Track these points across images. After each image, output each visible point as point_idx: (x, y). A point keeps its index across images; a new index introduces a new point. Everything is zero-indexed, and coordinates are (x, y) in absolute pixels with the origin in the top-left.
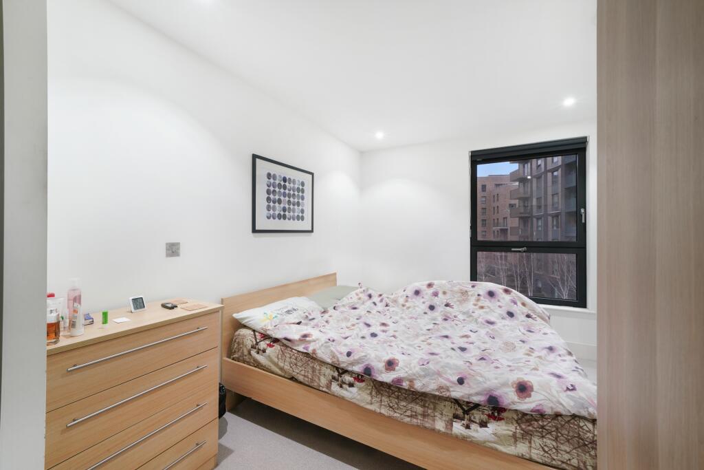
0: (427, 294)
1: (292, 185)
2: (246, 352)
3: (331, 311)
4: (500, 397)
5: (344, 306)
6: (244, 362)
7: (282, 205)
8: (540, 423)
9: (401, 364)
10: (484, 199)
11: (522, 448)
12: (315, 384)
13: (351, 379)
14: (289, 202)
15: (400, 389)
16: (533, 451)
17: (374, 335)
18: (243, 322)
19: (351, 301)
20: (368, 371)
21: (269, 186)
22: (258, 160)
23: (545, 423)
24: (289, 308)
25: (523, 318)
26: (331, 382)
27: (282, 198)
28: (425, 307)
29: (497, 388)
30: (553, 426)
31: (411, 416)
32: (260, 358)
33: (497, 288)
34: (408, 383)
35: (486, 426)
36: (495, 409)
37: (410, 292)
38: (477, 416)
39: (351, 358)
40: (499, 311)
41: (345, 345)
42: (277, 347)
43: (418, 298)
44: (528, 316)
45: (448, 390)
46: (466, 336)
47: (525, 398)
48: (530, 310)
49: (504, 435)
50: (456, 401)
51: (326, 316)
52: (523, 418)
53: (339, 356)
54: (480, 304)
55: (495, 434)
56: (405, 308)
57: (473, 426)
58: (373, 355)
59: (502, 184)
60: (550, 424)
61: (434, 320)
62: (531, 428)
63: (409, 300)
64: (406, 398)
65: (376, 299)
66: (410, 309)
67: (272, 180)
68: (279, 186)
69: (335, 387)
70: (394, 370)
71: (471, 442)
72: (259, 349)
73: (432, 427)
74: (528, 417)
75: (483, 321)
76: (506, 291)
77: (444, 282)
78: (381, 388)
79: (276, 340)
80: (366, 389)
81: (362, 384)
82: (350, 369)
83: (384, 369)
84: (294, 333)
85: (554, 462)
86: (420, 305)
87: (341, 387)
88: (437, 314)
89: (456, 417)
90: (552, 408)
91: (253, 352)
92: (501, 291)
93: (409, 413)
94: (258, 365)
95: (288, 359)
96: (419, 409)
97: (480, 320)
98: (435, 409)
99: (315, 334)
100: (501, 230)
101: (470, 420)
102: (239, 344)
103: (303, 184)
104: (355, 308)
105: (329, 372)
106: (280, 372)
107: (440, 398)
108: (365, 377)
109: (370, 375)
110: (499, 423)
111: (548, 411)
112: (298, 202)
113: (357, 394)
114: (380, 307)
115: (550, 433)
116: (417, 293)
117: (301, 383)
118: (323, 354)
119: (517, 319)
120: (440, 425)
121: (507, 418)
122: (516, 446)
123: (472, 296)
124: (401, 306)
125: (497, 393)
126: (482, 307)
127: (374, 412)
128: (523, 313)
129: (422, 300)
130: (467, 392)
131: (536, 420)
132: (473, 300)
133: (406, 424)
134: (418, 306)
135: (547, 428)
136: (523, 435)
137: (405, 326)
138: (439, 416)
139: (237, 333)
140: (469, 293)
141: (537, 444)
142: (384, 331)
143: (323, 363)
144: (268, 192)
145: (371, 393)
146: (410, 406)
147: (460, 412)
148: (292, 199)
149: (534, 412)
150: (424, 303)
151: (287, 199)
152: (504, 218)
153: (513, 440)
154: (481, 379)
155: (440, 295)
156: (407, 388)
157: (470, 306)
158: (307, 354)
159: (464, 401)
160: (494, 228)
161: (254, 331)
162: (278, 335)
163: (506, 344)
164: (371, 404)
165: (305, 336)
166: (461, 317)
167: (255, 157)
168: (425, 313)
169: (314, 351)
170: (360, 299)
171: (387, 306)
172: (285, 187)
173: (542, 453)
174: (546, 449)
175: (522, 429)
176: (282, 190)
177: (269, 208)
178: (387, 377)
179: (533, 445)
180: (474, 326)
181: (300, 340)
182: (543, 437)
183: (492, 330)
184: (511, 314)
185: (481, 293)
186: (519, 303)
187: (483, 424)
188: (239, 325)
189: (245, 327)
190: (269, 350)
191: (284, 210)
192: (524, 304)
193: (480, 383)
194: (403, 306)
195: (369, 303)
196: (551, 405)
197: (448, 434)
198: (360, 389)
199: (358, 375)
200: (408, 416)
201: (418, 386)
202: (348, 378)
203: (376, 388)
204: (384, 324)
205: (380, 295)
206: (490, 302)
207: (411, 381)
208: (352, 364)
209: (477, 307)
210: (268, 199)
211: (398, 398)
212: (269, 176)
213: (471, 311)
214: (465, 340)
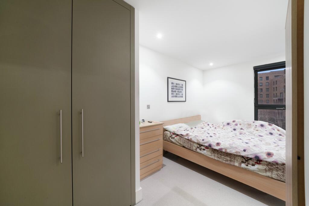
0: (232, 124)
1: (179, 86)
2: (168, 138)
3: (194, 129)
4: (260, 156)
5: (198, 127)
6: (167, 141)
7: (176, 93)
8: (276, 166)
9: (222, 144)
10: (267, 84)
11: (269, 174)
12: (191, 149)
13: (204, 148)
14: (178, 91)
15: (221, 152)
16: (273, 175)
17: (211, 136)
18: (167, 129)
19: (201, 126)
20: (210, 146)
21: (172, 87)
22: (169, 79)
23: (278, 166)
24: (180, 126)
25: (278, 135)
26: (197, 148)
27: (176, 90)
28: (232, 129)
29: (259, 153)
30: (281, 168)
31: (226, 161)
32: (173, 140)
33: (266, 124)
34: (224, 150)
35: (254, 166)
36: (258, 160)
37: (225, 124)
38: (251, 162)
39: (204, 141)
40: (266, 132)
41: (201, 138)
42: (178, 137)
43: (229, 126)
44: (280, 135)
45: (240, 153)
46: (249, 140)
47: (270, 157)
48: (281, 133)
49: (261, 169)
50: (243, 157)
51: (193, 130)
52: (269, 164)
53: (200, 140)
54: (256, 129)
55: (258, 168)
56: (223, 129)
57: (249, 165)
58: (212, 141)
59: (279, 76)
60: (280, 167)
61: (235, 134)
62: (272, 167)
63: (225, 126)
64: (224, 155)
65: (211, 126)
66: (225, 130)
67: (173, 85)
68: (175, 86)
69: (198, 150)
70: (219, 146)
71: (248, 170)
72: (172, 137)
73: (234, 164)
74: (272, 164)
75: (257, 135)
76: (270, 125)
77: (240, 120)
78: (214, 151)
79: (178, 135)
80: (209, 151)
81: (208, 150)
82: (204, 144)
83: (216, 145)
84: (184, 133)
85: (282, 180)
86: (229, 128)
87: (200, 150)
88: (237, 132)
89: (243, 162)
90: (281, 161)
91: (170, 138)
92: (267, 125)
93: (225, 160)
94: (172, 142)
95: (182, 141)
96: (229, 159)
97: (256, 135)
98: (234, 159)
99: (191, 134)
100: (279, 99)
101: (248, 163)
102: (165, 135)
103: (182, 85)
104: (203, 128)
105: (196, 145)
106: (179, 144)
107: (237, 156)
108: (209, 147)
109: (211, 147)
110: (259, 165)
111: (280, 162)
112: (181, 91)
113: (206, 152)
114: (213, 128)
115: (280, 170)
116: (228, 124)
117: (186, 148)
118: (194, 140)
119: (274, 136)
120: (237, 164)
121: (263, 164)
122: (266, 173)
123: (253, 126)
124: (221, 129)
125: (258, 155)
126: (257, 130)
127: (212, 159)
128: (277, 134)
129: (231, 127)
130: (247, 154)
131: (274, 165)
132: (253, 127)
133: (224, 163)
134: (228, 129)
135: (279, 168)
136: (269, 170)
137: (223, 135)
138: (236, 161)
139: (164, 132)
140: (252, 125)
141: (275, 173)
142: (214, 136)
143: (194, 142)
144: (172, 89)
145: (211, 153)
146: (225, 157)
147: (244, 160)
148: (179, 91)
149: (274, 162)
150: (231, 128)
151: (177, 90)
152: (281, 93)
153: (265, 171)
154: (252, 150)
155: (238, 125)
156: (224, 151)
157: (252, 130)
158: (188, 140)
159: (246, 157)
160: (274, 98)
161: (170, 132)
162: (179, 133)
163: (266, 143)
164: (211, 156)
165: (188, 134)
166: (247, 133)
167: (168, 78)
168: (232, 131)
169: (191, 139)
170: (204, 125)
171: (215, 128)
172: (177, 87)
173: (277, 176)
174: (279, 175)
175: (269, 168)
176: (176, 88)
177: (172, 94)
178: (217, 148)
179: (273, 173)
180: (253, 137)
181: (186, 135)
182: (277, 171)
183: (261, 138)
184: (271, 134)
185: (257, 125)
186: (276, 130)
187: (253, 165)
188: (165, 130)
189: (167, 131)
190: (176, 138)
191: (177, 94)
192: (278, 130)
193: (252, 151)
194: (222, 128)
195: (208, 127)
196: (281, 160)
197: (239, 167)
198: (207, 151)
199: (207, 147)
200: (225, 161)
201: (228, 151)
202: (203, 147)
203: (213, 151)
204: (214, 134)
205: (213, 125)
206: (262, 128)
207: (226, 149)
208: (204, 143)
209: (255, 130)
210: (172, 91)
211: (221, 155)
212: (172, 83)
213: (252, 131)
214: (249, 141)
